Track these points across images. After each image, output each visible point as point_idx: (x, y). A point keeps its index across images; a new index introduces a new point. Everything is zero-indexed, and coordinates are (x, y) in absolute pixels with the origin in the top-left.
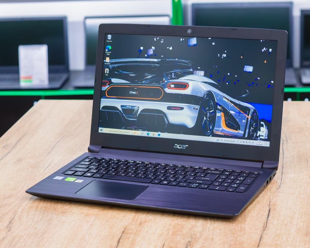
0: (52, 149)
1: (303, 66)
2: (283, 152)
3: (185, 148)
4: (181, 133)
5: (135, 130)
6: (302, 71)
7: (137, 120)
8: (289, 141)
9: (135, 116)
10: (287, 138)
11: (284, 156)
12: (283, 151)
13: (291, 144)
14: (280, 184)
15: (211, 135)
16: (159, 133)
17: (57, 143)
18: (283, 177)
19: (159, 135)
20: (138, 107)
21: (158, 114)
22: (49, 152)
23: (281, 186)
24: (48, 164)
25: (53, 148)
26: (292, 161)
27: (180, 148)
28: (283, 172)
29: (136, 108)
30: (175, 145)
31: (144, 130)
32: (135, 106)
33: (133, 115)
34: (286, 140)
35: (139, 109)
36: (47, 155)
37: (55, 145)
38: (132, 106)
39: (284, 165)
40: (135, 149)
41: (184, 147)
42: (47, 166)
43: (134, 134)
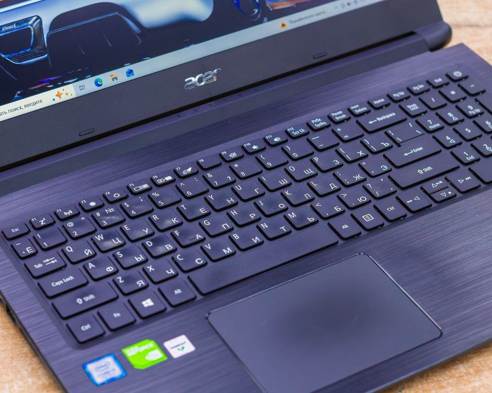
3: (215, 79)
4: (187, 44)
5: (56, 86)
7: (50, 55)
9: (40, 47)
15: (265, 19)
16: (128, 67)
19: (130, 72)
20: (38, 18)
21: (104, 17)
27: (203, 83)
29: (32, 25)
30: (186, 80)
31: (81, 77)
32: (27, 20)
33: (32, 47)
35: (41, 22)
38: (18, 23)
40: (79, 139)
41: (212, 78)
43: (58, 100)
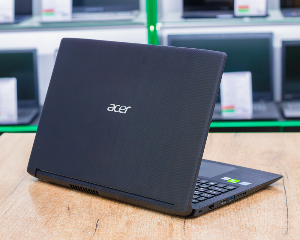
0: (15, 189)
1: (284, 99)
2: (285, 191)
6: (284, 105)
8: (290, 177)
10: (286, 174)
11: (287, 195)
12: (285, 188)
13: (293, 181)
14: (287, 229)
17: (21, 181)
18: (289, 220)
22: (11, 192)
23: (288, 231)
24: (10, 206)
25: (16, 187)
26: (297, 201)
28: (288, 214)
34: (286, 176)
36: (9, 195)
37: (19, 184)
39: (288, 205)
42: (8, 209)
